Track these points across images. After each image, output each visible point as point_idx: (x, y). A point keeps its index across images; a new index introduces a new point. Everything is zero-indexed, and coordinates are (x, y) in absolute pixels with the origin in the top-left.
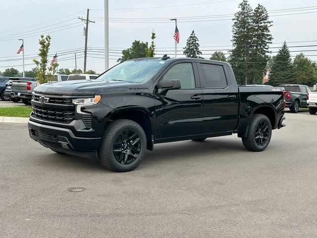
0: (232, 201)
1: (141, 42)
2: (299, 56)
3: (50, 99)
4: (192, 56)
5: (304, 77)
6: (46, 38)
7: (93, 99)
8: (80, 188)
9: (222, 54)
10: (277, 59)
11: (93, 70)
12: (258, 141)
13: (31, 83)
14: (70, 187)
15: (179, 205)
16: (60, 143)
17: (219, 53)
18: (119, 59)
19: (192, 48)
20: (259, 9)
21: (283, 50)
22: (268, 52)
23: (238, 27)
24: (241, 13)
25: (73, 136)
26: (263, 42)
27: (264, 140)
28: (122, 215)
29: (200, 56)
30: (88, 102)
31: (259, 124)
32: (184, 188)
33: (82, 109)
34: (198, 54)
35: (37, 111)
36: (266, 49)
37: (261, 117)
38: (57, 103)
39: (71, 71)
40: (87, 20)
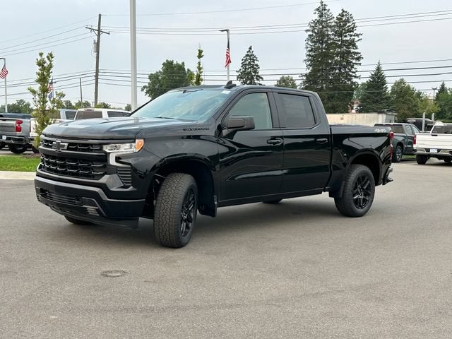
0: (333, 286)
1: (175, 63)
2: (398, 83)
3: (69, 145)
4: (248, 82)
5: (406, 112)
6: (48, 57)
7: (133, 144)
8: (118, 271)
9: (292, 80)
10: (369, 87)
11: (106, 103)
12: (357, 201)
13: (21, 122)
14: (104, 269)
15: (261, 294)
16: (86, 208)
17: (287, 78)
18: (145, 87)
19: (250, 71)
20: (343, 16)
21: (375, 75)
22: (356, 77)
23: (314, 42)
24: (318, 21)
25: (105, 198)
26: (349, 63)
27: (365, 200)
28: (185, 309)
29: (261, 82)
30: (125, 149)
31: (359, 179)
32: (263, 269)
33: (118, 159)
34: (258, 80)
35: (48, 163)
36: (353, 72)
37: (362, 169)
38: (79, 150)
39: (74, 104)
40: (99, 30)
